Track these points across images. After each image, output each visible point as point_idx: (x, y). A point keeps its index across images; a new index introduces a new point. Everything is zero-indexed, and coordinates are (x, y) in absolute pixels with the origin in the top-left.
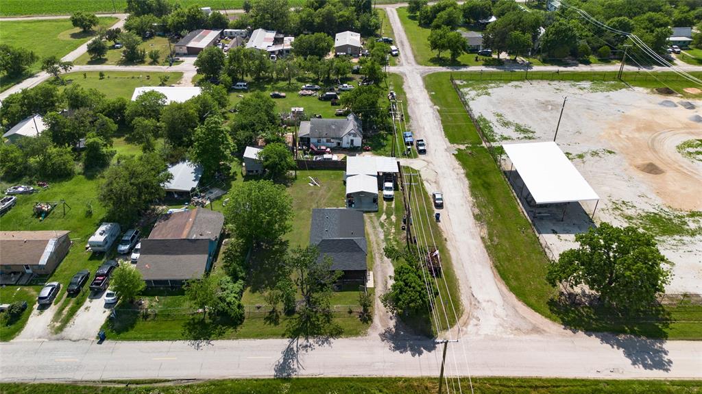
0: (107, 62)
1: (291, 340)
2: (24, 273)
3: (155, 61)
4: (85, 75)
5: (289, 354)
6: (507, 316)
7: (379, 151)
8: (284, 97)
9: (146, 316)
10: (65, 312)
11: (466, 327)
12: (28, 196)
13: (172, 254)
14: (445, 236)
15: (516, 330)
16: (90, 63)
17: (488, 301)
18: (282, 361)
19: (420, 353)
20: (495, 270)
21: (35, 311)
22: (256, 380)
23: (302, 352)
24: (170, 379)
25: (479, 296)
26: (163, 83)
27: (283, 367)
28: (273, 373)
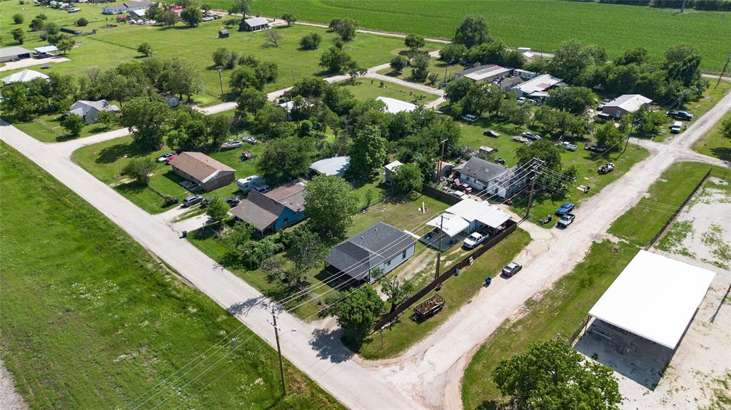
0: (399, 77)
1: (263, 295)
2: (197, 185)
3: (432, 84)
4: (372, 82)
5: (251, 303)
6: (430, 383)
7: (518, 209)
8: (496, 137)
9: (216, 237)
10: (188, 214)
11: (383, 368)
12: (250, 145)
13: (261, 207)
14: (474, 299)
15: (421, 397)
16: (388, 75)
17: (431, 364)
18: (241, 303)
19: (324, 357)
20: (477, 348)
21: (179, 207)
22: (216, 304)
23: (259, 306)
24: (183, 275)
25: (428, 356)
26: (416, 101)
27: (238, 308)
28: (229, 307)
